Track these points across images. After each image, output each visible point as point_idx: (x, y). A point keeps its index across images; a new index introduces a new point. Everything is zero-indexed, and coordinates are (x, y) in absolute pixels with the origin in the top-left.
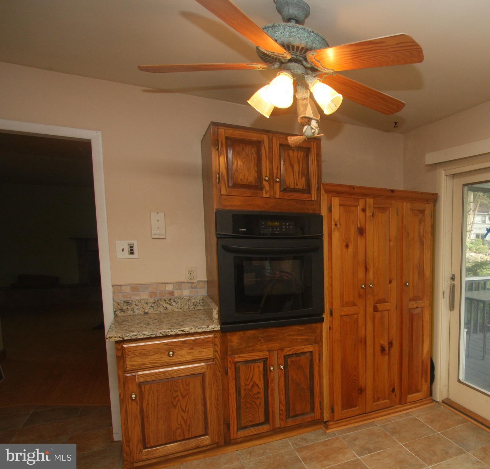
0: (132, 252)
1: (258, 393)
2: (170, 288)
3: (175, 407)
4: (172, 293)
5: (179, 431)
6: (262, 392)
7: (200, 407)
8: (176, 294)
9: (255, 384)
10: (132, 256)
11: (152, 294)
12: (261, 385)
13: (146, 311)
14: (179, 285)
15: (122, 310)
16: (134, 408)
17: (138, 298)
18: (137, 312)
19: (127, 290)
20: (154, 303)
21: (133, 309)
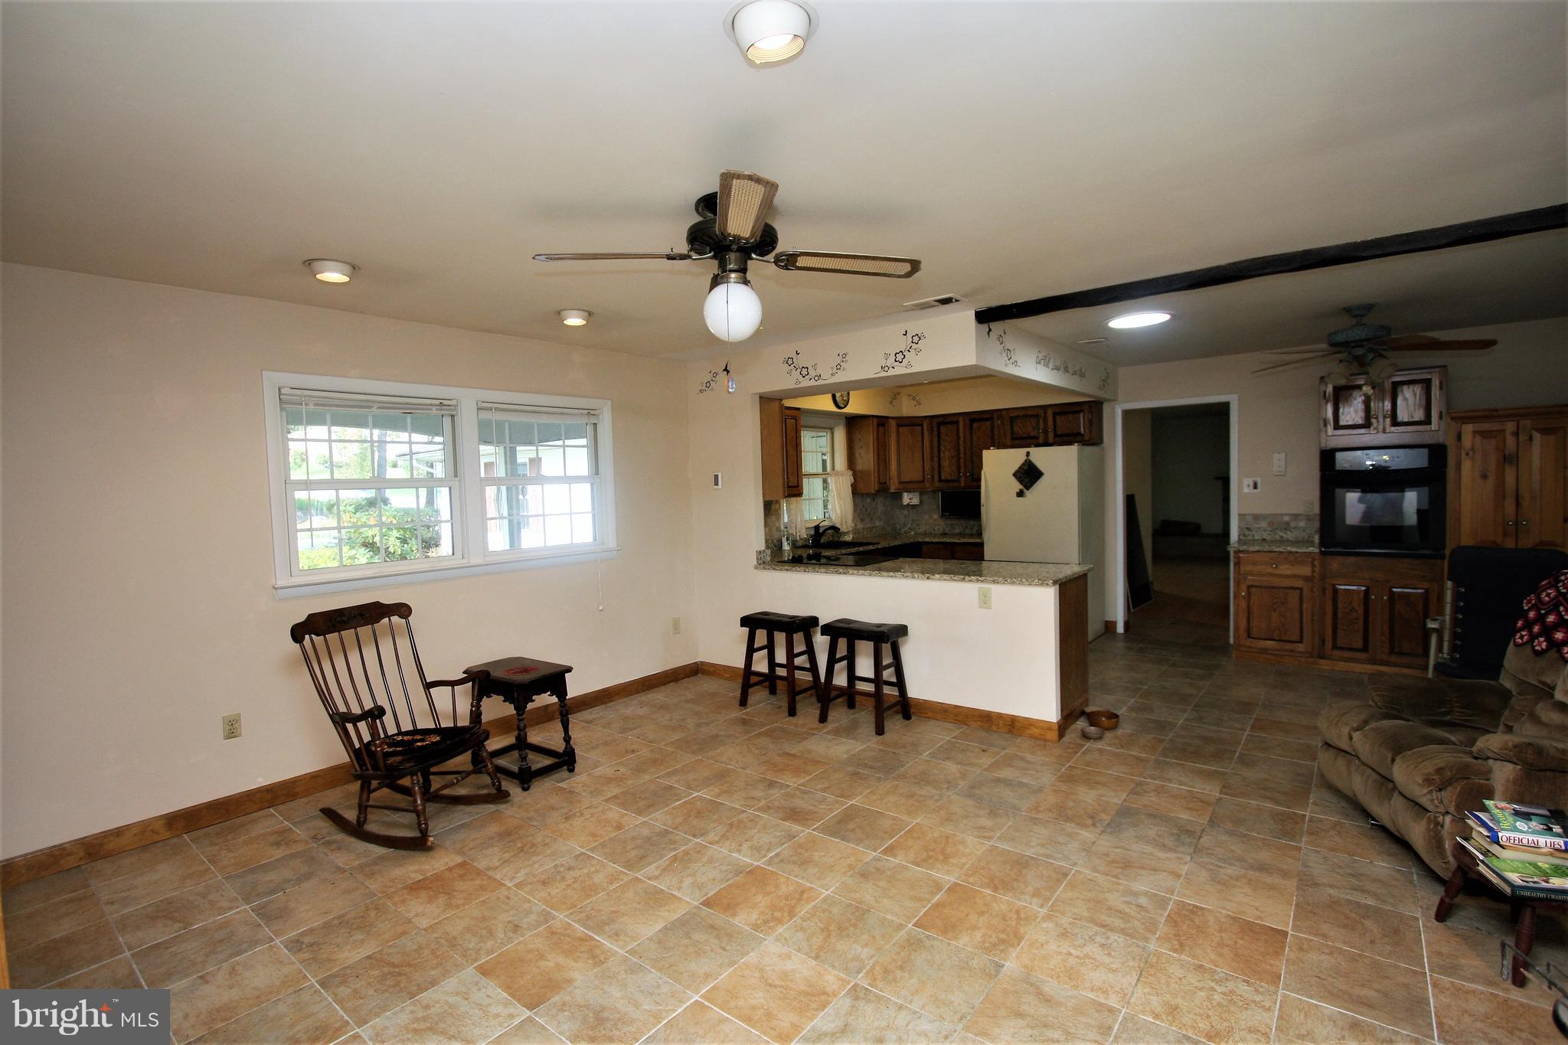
0: (1255, 486)
1: (1357, 618)
2: (1287, 519)
3: (1275, 610)
4: (1288, 524)
5: (1277, 632)
6: (1361, 618)
7: (1297, 616)
8: (1293, 524)
9: (1353, 610)
10: (1255, 491)
11: (1271, 524)
12: (1361, 611)
13: (1264, 537)
14: (1296, 516)
15: (1244, 535)
16: (1243, 605)
17: (1258, 526)
18: (1256, 538)
19: (1250, 519)
20: (1271, 531)
21: (1253, 535)
